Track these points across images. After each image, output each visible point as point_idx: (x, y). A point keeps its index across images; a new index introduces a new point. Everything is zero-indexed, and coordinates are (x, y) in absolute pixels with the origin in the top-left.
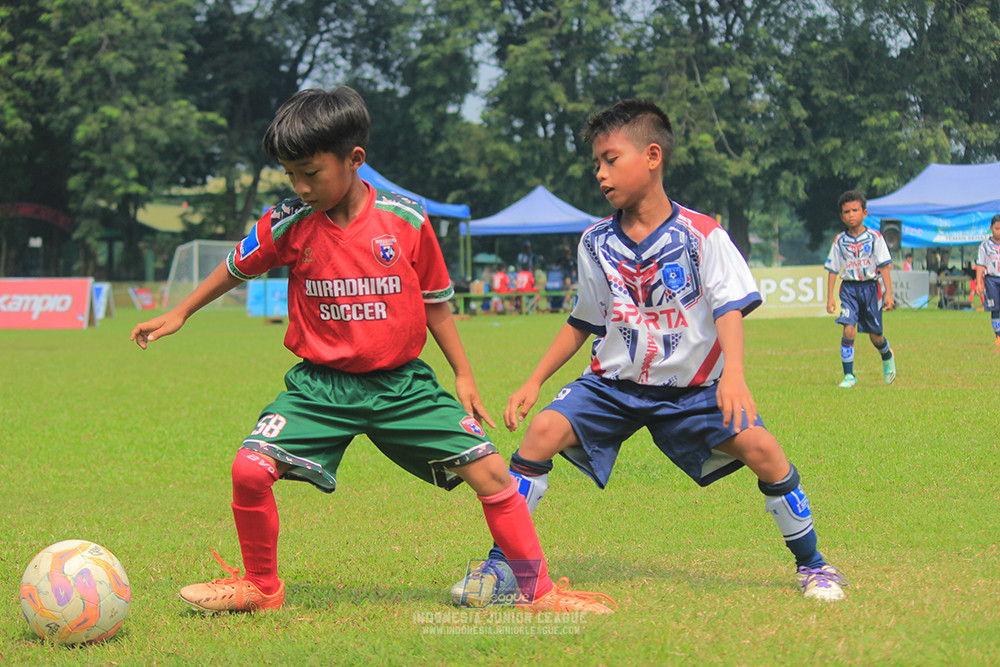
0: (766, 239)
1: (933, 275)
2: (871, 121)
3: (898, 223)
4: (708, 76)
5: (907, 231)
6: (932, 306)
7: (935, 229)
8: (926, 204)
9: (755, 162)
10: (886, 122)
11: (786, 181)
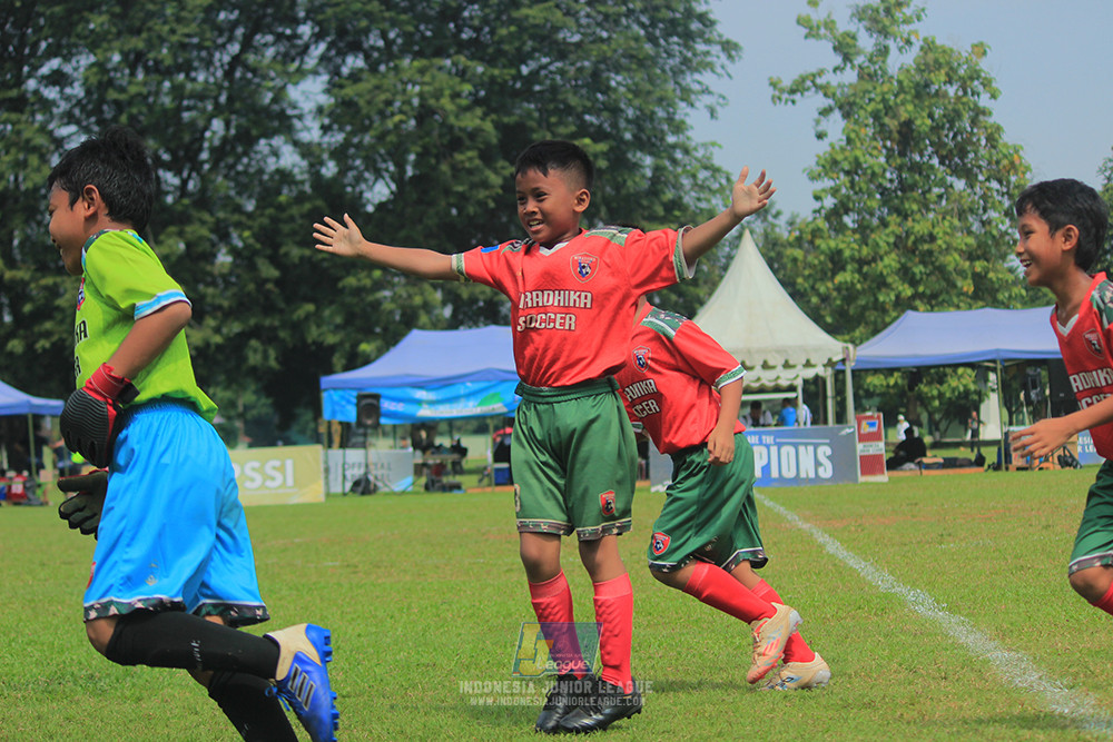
0: (229, 418)
1: (419, 453)
2: (351, 281)
3: (377, 397)
4: (162, 237)
5: (386, 405)
6: (417, 489)
7: (419, 402)
8: (408, 376)
9: (217, 330)
10: (367, 282)
11: (255, 351)
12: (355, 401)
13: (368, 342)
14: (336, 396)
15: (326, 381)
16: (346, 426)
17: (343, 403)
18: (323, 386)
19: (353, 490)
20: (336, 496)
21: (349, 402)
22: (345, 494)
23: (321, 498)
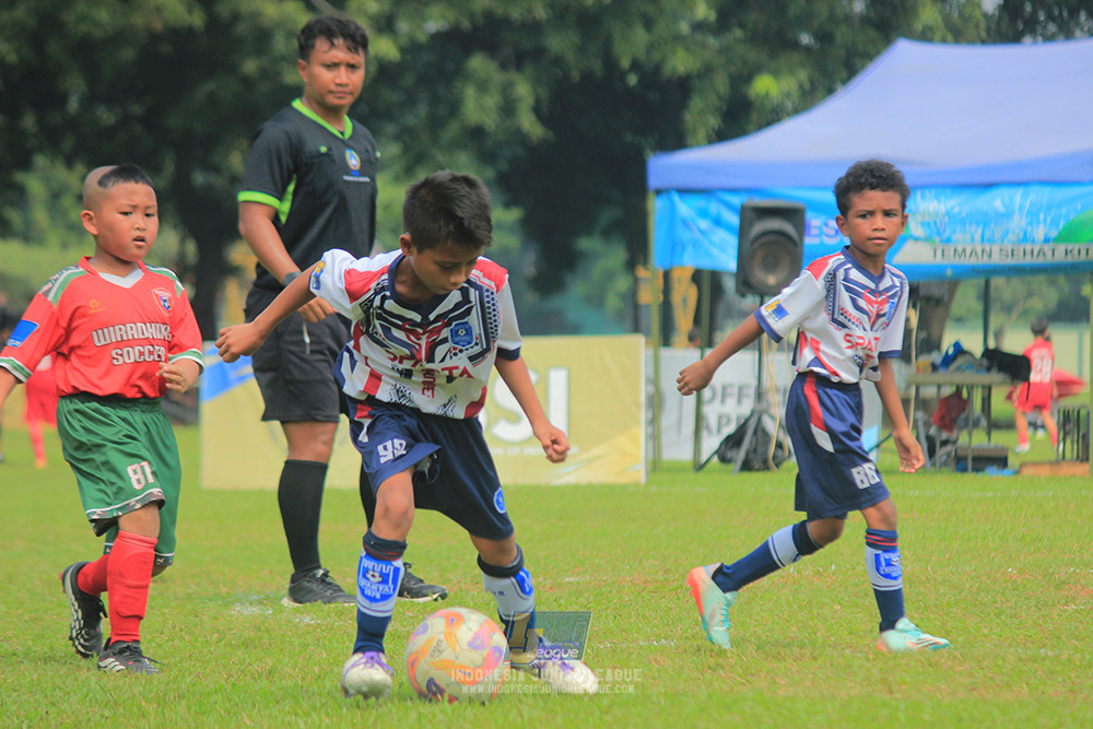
3: (795, 214)
11: (483, 87)
12: (735, 220)
13: (776, 74)
14: (685, 207)
15: (663, 167)
16: (708, 283)
17: (704, 224)
18: (654, 181)
19: (723, 455)
20: (677, 468)
21: (718, 222)
22: (699, 467)
23: (638, 473)
